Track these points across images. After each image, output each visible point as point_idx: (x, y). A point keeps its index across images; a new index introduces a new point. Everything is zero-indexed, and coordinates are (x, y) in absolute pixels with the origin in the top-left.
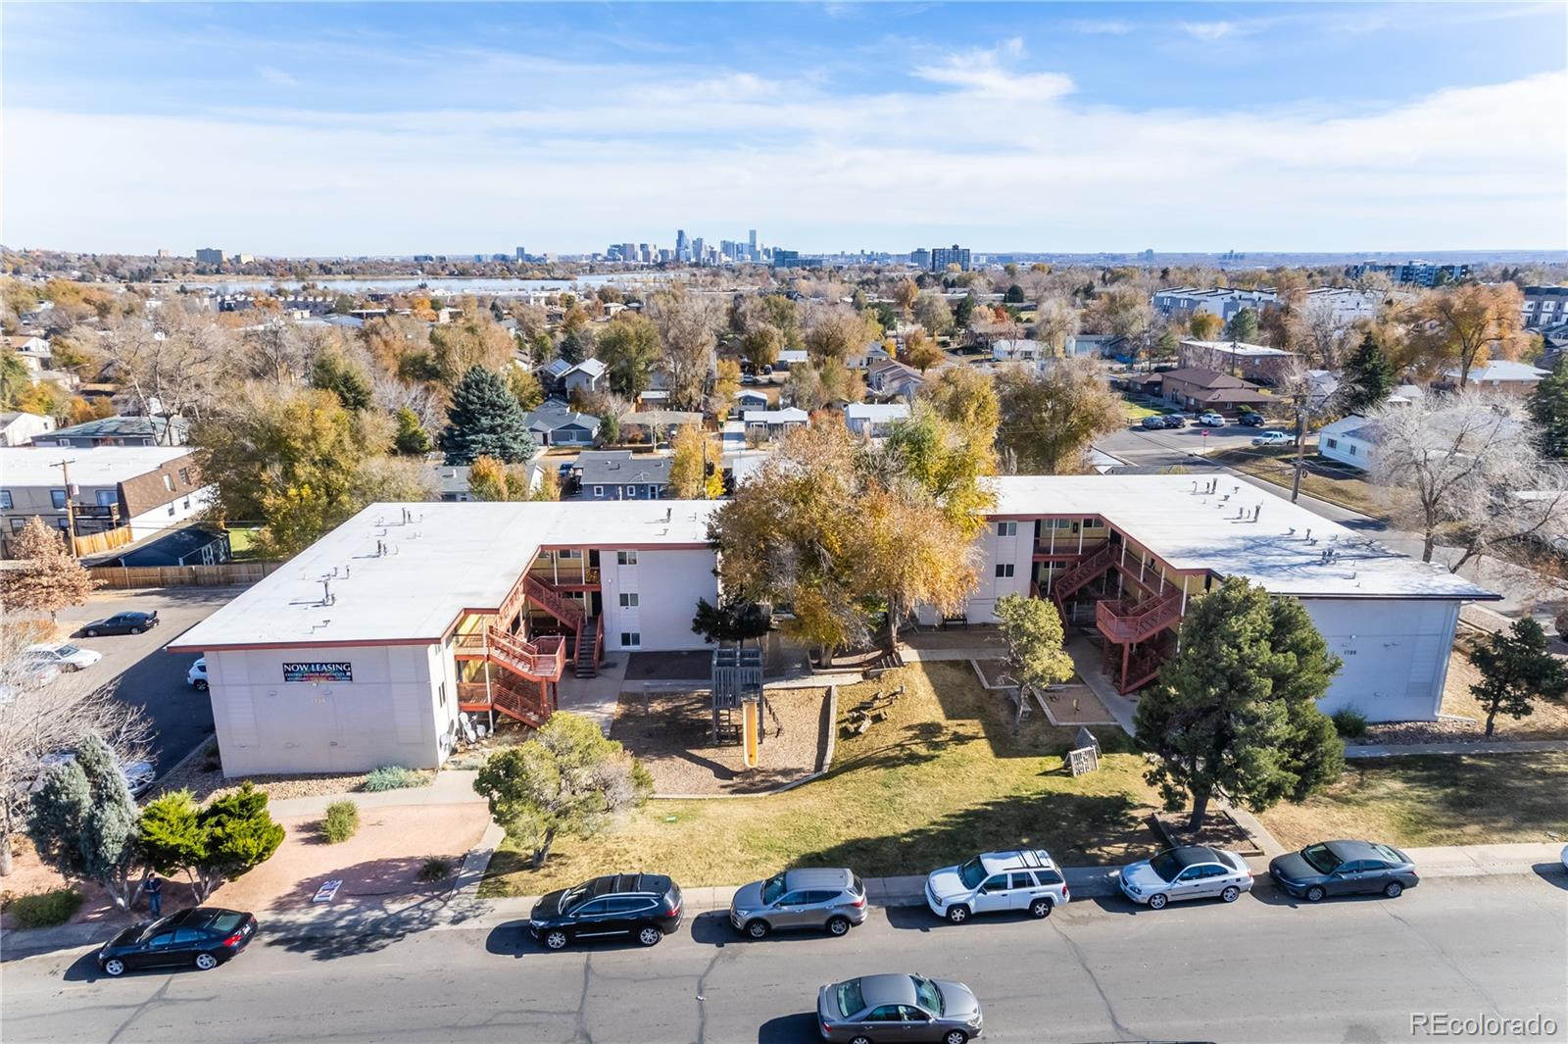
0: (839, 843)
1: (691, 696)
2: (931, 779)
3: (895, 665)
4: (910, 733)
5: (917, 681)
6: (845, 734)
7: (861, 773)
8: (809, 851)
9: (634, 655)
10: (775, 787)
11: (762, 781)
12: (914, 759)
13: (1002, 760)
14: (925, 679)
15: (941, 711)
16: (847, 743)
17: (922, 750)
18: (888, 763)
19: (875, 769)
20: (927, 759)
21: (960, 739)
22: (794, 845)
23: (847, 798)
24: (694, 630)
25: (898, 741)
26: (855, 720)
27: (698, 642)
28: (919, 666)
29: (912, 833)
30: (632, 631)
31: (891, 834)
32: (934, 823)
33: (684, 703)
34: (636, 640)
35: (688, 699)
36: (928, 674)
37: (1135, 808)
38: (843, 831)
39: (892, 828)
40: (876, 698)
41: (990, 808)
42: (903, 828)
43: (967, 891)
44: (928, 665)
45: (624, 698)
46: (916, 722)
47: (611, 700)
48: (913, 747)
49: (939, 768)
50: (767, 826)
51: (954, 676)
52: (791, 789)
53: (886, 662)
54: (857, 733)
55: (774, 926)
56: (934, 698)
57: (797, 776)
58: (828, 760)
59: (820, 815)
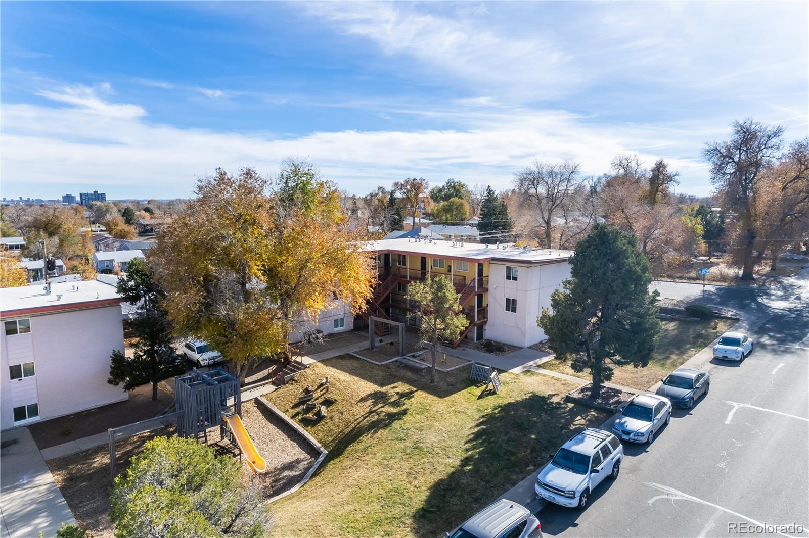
0: (427, 493)
1: (132, 440)
2: (422, 424)
3: (300, 369)
4: (370, 402)
5: (331, 373)
6: (306, 422)
7: (366, 439)
8: (413, 510)
9: (32, 428)
11: (274, 481)
12: (392, 417)
13: (447, 398)
14: (334, 370)
15: (371, 384)
16: (318, 427)
17: (393, 410)
18: (375, 426)
19: (375, 432)
20: (404, 412)
21: (408, 395)
22: (397, 511)
23: (384, 459)
24: (110, 382)
25: (367, 410)
26: (307, 411)
27: (118, 394)
28: (319, 364)
29: (466, 461)
30: (26, 403)
31: (453, 470)
32: (467, 450)
33: (130, 447)
34: (34, 410)
35: (131, 444)
36: (332, 367)
37: (548, 398)
38: (416, 483)
39: (446, 465)
40: (307, 391)
42: (455, 462)
43: (584, 476)
44: (325, 362)
45: (54, 466)
46: (363, 395)
47: (39, 471)
48: (383, 409)
49: (418, 417)
50: (352, 508)
51: (349, 363)
52: (315, 475)
53: (290, 370)
54: (320, 417)
56: (356, 378)
57: (302, 466)
58: (318, 444)
59: (381, 479)
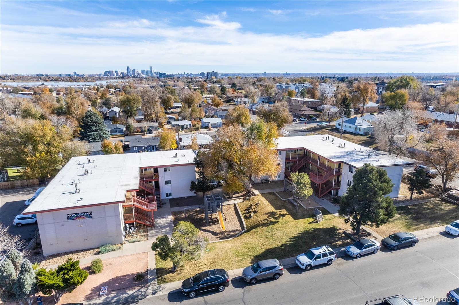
0: (263, 251)
1: (193, 211)
2: (280, 228)
3: (253, 196)
4: (268, 215)
5: (262, 200)
6: (246, 217)
7: (259, 229)
8: (256, 255)
9: (170, 199)
10: (232, 236)
11: (227, 235)
12: (272, 223)
13: (297, 220)
14: (264, 199)
15: (273, 208)
16: (248, 220)
17: (274, 220)
18: (264, 225)
19: (262, 227)
20: (277, 222)
21: (283, 216)
22: (251, 254)
23: (259, 237)
24: (190, 190)
25: (265, 218)
26: (247, 213)
28: (260, 195)
29: (283, 245)
30: (169, 192)
31: (277, 246)
32: (287, 241)
33: (192, 213)
34: (170, 195)
35: (193, 212)
36: (264, 197)
37: (338, 230)
38: (263, 247)
39: (276, 244)
40: (251, 205)
41: (300, 235)
42: (280, 244)
43: (310, 260)
44: (263, 194)
45: (173, 214)
46: (267, 212)
47: (169, 215)
48: (270, 219)
49: (281, 225)
50: (239, 249)
51: (272, 197)
52: (238, 236)
53: (250, 195)
54: (250, 217)
55: (258, 279)
56: (269, 204)
57: (237, 232)
58: (245, 226)
59: (253, 243)
